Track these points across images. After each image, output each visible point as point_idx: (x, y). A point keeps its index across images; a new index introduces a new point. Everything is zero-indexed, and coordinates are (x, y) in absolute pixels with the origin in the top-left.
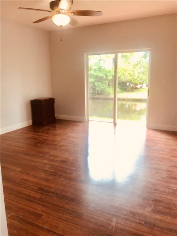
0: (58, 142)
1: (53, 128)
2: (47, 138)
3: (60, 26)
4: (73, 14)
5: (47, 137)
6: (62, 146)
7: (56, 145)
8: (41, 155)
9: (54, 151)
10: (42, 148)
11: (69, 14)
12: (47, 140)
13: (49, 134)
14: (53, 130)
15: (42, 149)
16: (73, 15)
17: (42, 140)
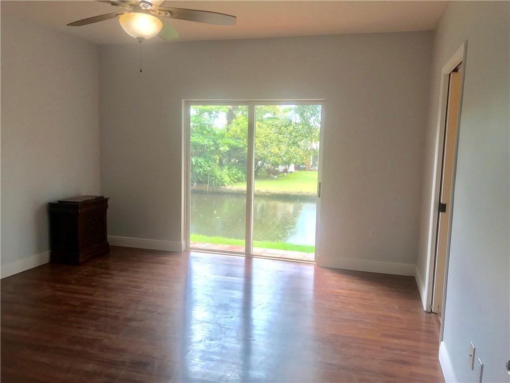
0: (121, 308)
1: (104, 271)
2: (90, 298)
3: (138, 38)
4: (169, 14)
5: (91, 295)
6: (130, 320)
7: (116, 318)
8: (78, 348)
9: (110, 335)
10: (80, 328)
11: (159, 13)
12: (91, 304)
13: (94, 286)
14: (104, 276)
15: (81, 331)
16: (169, 17)
17: (77, 304)
